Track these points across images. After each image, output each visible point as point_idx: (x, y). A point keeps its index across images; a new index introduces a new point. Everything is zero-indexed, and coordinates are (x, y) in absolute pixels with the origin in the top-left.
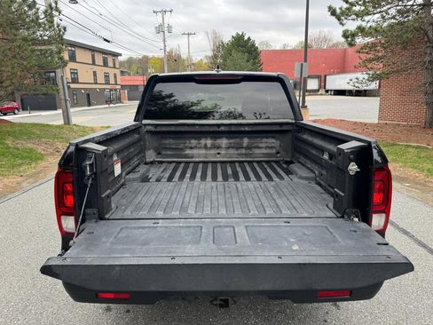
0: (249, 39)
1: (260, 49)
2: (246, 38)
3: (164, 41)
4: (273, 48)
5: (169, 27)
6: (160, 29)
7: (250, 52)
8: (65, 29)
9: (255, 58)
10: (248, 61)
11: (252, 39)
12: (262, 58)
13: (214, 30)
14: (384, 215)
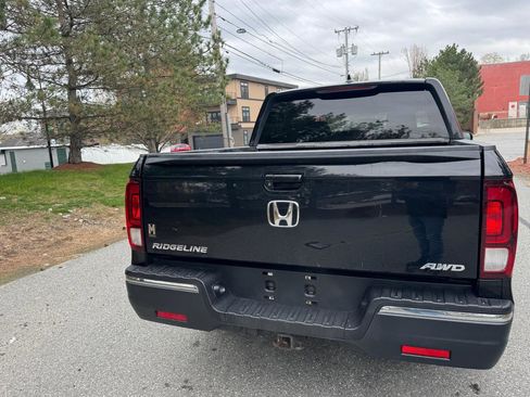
0: (463, 51)
1: (480, 63)
2: (459, 51)
3: (347, 65)
4: (506, 61)
5: (354, 48)
6: (342, 52)
7: (463, 69)
8: (227, 61)
9: (473, 75)
10: (460, 81)
11: (468, 51)
12: (483, 75)
13: (415, 46)
14: (506, 250)
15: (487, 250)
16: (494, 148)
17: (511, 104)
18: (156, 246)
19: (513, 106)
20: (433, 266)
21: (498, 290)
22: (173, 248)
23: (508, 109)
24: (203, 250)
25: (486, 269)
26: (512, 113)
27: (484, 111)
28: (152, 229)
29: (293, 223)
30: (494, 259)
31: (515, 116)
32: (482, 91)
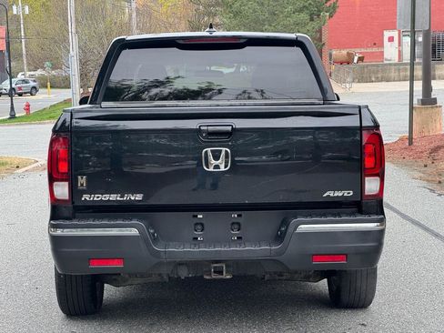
14: (378, 178)
15: (366, 178)
16: (367, 107)
17: (387, 34)
18: (86, 197)
19: (391, 39)
20: (331, 193)
21: (374, 207)
22: (106, 197)
23: (382, 45)
24: (139, 197)
25: (366, 193)
26: (390, 52)
27: (340, 47)
28: (82, 181)
29: (226, 167)
30: (371, 185)
31: (395, 59)
32: (334, 8)
